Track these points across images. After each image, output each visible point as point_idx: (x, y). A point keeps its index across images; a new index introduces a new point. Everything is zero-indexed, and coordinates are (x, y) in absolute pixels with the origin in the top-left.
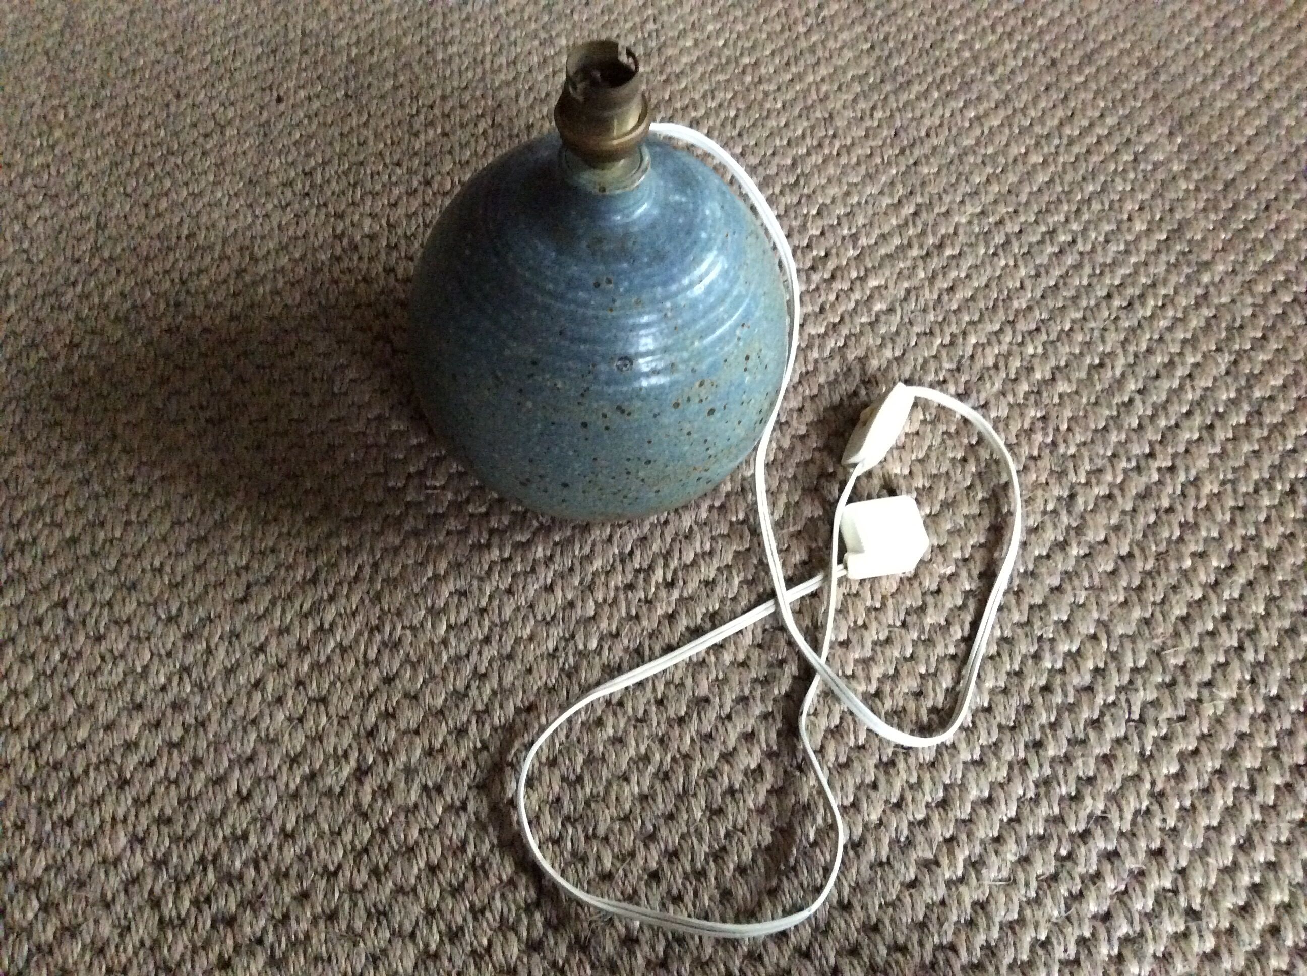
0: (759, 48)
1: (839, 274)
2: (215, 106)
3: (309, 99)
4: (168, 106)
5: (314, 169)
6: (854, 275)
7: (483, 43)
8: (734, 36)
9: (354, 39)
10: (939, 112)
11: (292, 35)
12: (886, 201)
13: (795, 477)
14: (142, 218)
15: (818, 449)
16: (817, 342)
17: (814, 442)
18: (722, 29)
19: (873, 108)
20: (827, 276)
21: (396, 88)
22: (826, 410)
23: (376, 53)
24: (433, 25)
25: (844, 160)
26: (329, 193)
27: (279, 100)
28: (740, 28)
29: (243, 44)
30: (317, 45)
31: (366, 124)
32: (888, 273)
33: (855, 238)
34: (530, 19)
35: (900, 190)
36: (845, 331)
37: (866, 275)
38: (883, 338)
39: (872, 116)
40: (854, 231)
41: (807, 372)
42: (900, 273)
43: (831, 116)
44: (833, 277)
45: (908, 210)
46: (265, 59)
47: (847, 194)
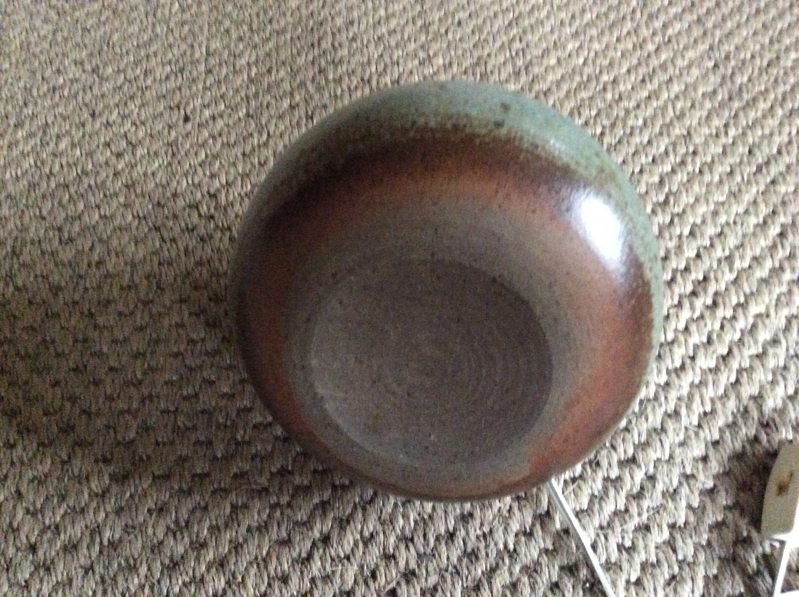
0: (616, 67)
1: (720, 300)
2: (128, 125)
3: (214, 118)
4: (83, 125)
5: (218, 190)
6: (734, 301)
7: (369, 62)
8: (592, 54)
9: (253, 58)
10: (786, 129)
11: (197, 55)
12: (753, 220)
13: (709, 543)
14: (56, 243)
15: (727, 508)
16: (710, 378)
17: (724, 499)
18: (581, 47)
19: (726, 126)
20: (709, 301)
21: (292, 107)
22: (730, 459)
23: (274, 72)
24: (324, 45)
25: (707, 178)
26: (233, 216)
27: (186, 119)
28: (596, 46)
29: (153, 62)
30: (220, 65)
31: (266, 145)
32: (767, 300)
33: (729, 259)
34: (409, 39)
35: (764, 210)
36: (735, 365)
37: (746, 302)
38: (774, 374)
39: (726, 133)
40: (727, 253)
41: (705, 414)
42: (778, 300)
43: (689, 133)
44: (715, 304)
45: (774, 230)
46: (173, 78)
47: (715, 213)
